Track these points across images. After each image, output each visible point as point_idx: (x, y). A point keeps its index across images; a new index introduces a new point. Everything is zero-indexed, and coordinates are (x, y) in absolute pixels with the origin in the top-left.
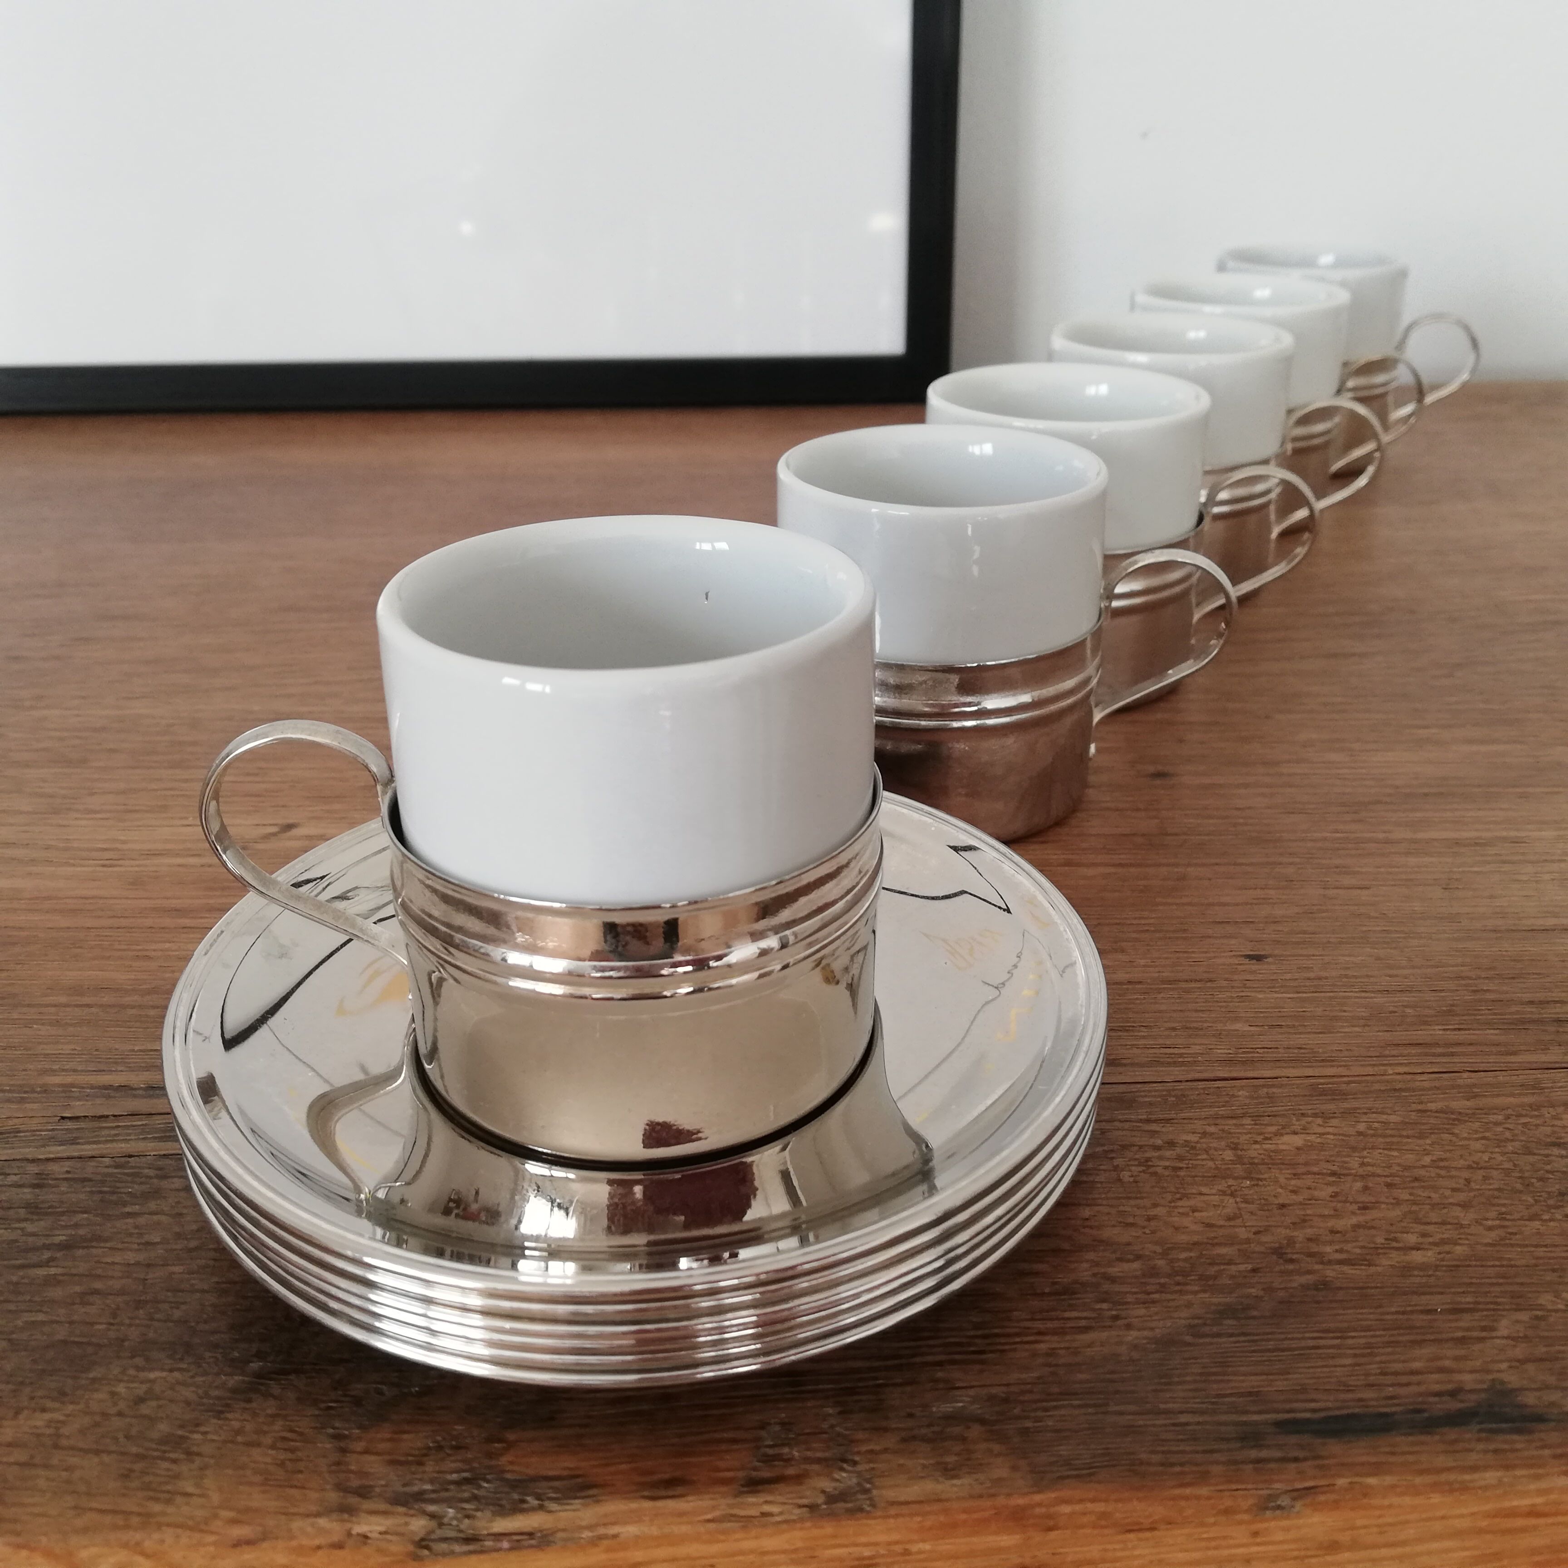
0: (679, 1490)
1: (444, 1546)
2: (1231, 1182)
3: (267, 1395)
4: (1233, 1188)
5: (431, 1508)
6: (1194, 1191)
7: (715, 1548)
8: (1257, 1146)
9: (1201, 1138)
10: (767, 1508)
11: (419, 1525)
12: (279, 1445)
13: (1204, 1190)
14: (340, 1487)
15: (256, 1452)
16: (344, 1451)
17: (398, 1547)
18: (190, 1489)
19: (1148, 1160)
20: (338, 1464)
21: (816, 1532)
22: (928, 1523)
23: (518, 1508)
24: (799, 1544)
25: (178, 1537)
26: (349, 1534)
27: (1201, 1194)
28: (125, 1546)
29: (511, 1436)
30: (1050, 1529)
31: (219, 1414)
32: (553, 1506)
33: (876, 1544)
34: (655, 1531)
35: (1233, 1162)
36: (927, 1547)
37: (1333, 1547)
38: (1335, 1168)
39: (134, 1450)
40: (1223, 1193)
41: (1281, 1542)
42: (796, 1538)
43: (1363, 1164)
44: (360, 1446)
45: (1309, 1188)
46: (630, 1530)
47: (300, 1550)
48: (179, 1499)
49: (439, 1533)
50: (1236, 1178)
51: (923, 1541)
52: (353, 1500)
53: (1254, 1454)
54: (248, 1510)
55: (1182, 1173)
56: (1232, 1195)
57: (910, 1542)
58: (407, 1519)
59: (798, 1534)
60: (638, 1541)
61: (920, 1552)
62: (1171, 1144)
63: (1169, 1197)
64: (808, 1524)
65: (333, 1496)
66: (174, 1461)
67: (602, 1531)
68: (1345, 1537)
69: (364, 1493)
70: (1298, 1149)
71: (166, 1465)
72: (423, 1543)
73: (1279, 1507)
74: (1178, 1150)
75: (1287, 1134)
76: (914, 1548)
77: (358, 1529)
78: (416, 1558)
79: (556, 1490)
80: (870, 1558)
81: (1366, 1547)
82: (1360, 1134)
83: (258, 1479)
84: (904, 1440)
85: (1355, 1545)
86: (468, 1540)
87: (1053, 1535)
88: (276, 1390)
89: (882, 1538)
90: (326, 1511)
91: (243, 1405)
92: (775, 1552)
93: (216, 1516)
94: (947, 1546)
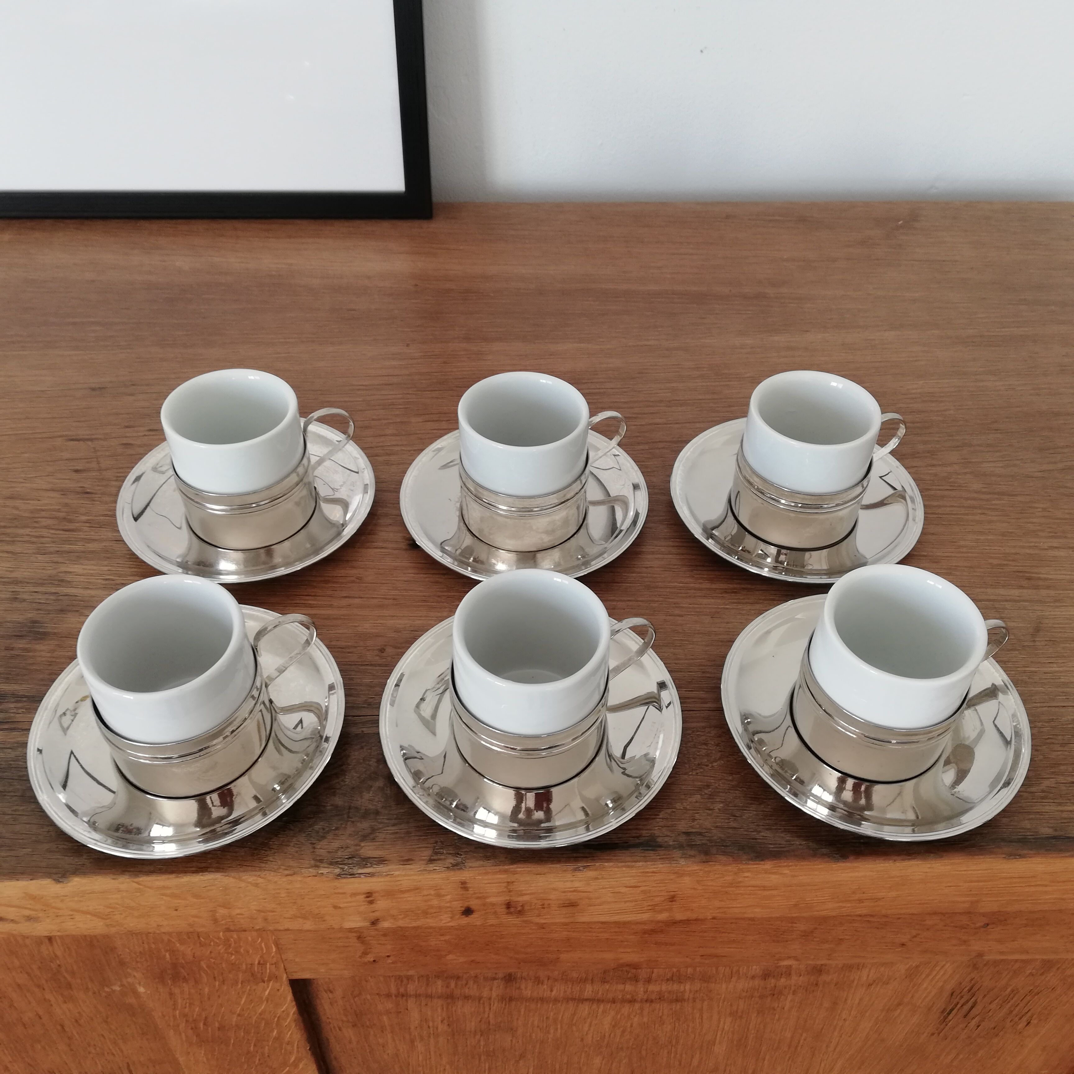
0: (410, 862)
1: (344, 876)
3: (290, 829)
5: (340, 866)
7: (420, 877)
10: (435, 868)
11: (337, 871)
12: (296, 846)
14: (314, 859)
15: (289, 848)
16: (314, 848)
17: (331, 876)
18: (271, 860)
20: (314, 852)
21: (449, 873)
22: (480, 873)
23: (365, 867)
25: (270, 874)
26: (318, 873)
28: (256, 876)
29: (362, 845)
30: (514, 874)
31: (276, 836)
32: (375, 866)
33: (466, 876)
34: (403, 873)
37: (597, 878)
39: (253, 847)
41: (580, 877)
42: (443, 875)
44: (318, 847)
46: (397, 873)
47: (305, 877)
48: (269, 862)
49: (343, 873)
52: (318, 864)
53: (575, 855)
54: (289, 866)
57: (476, 876)
58: (334, 869)
60: (398, 876)
61: (480, 879)
64: (447, 871)
65: (313, 862)
66: (266, 851)
67: (389, 873)
68: (599, 877)
69: (321, 861)
71: (264, 852)
72: (339, 875)
76: (478, 878)
77: (320, 872)
78: (336, 879)
79: (376, 861)
80: (465, 880)
83: (290, 857)
84: (476, 848)
86: (351, 875)
87: (516, 875)
88: (292, 828)
89: (468, 875)
90: (312, 867)
91: (282, 833)
92: (438, 878)
93: (280, 868)
94: (486, 877)
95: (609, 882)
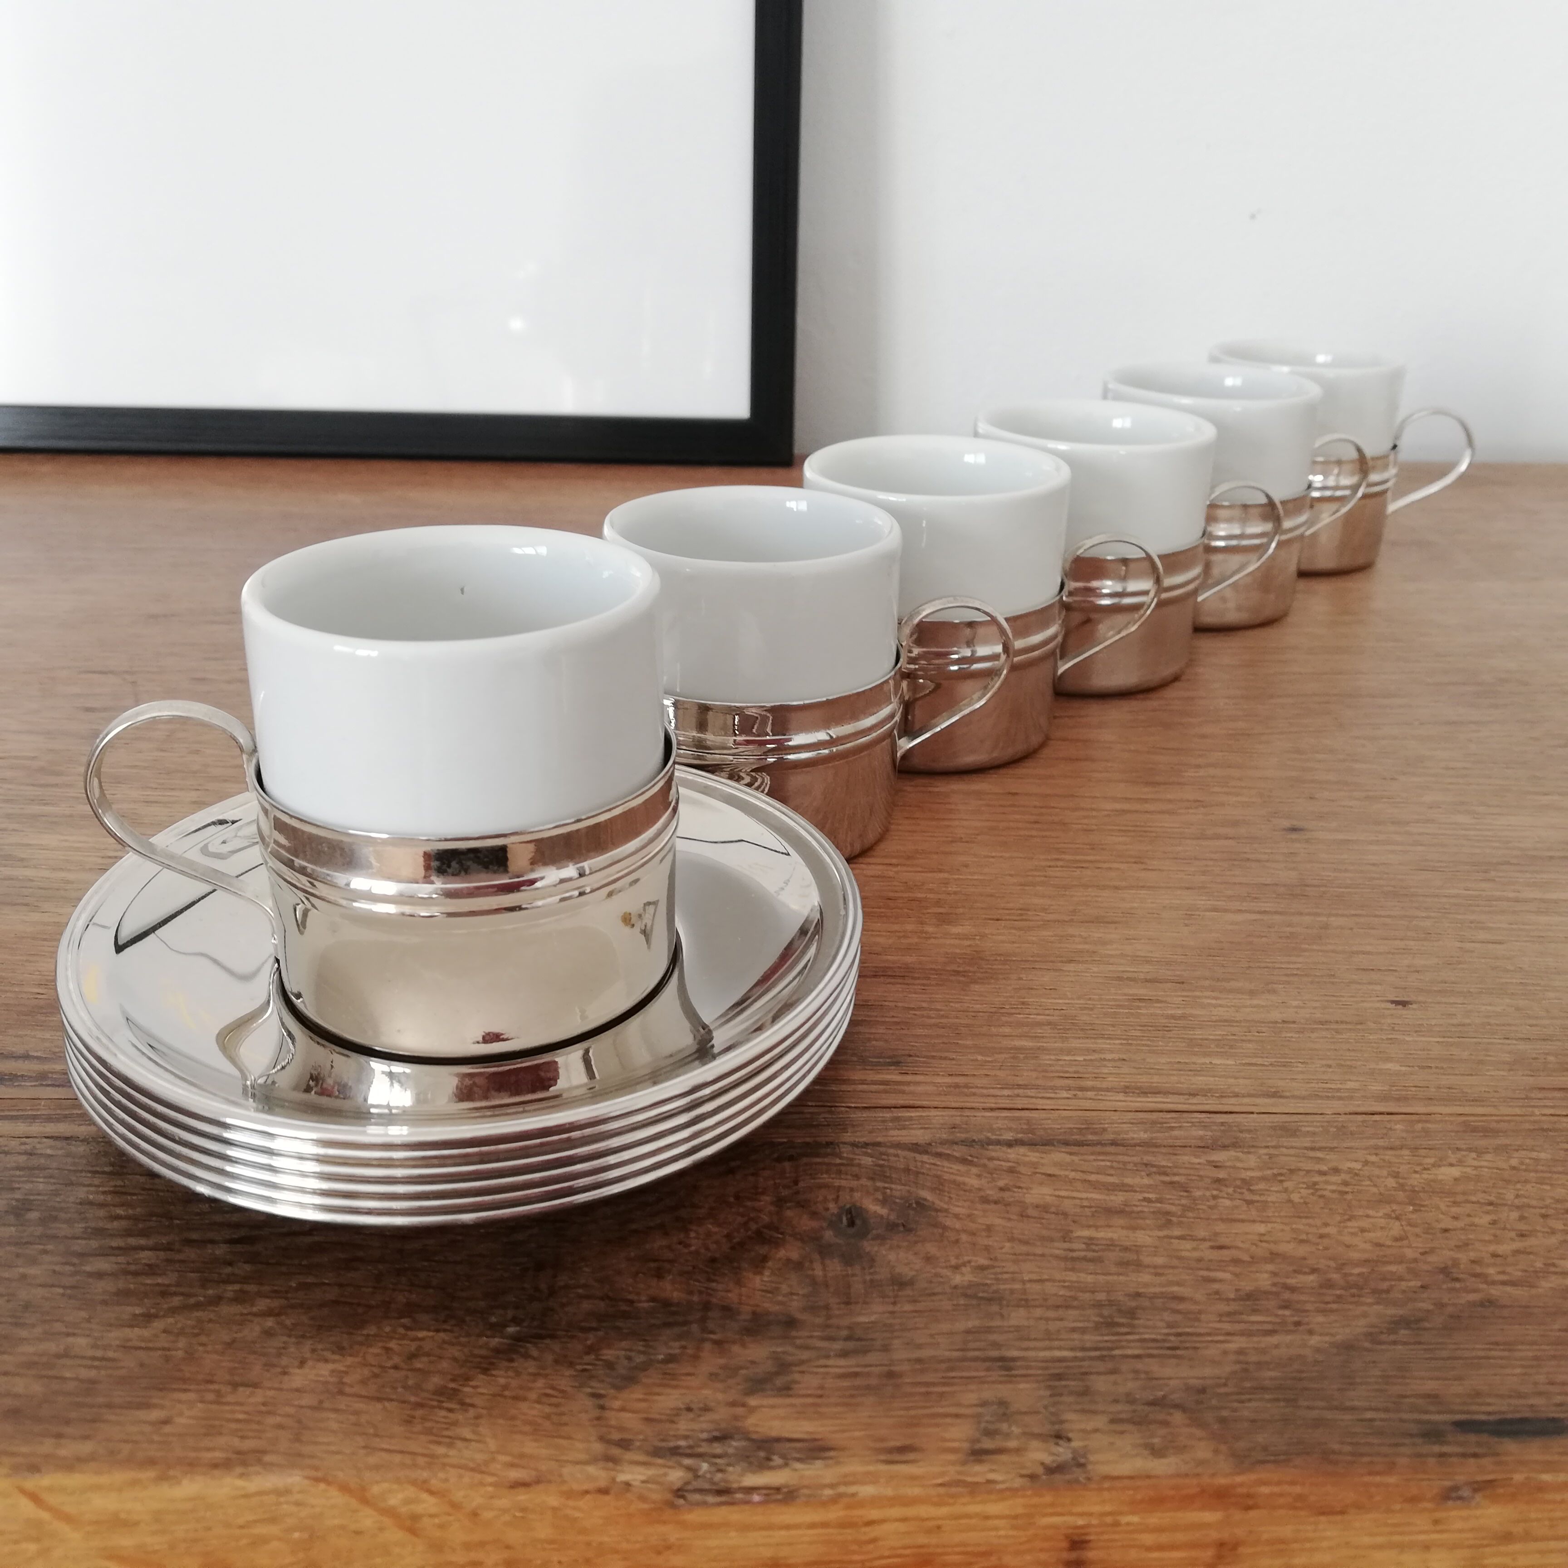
0: (911, 1456)
1: (697, 1497)
2: (1395, 1207)
3: (527, 1356)
4: (1397, 1213)
5: (687, 1461)
6: (1361, 1213)
7: (944, 1511)
8: (1417, 1176)
9: (1363, 1166)
10: (992, 1476)
11: (676, 1476)
12: (545, 1399)
13: (1371, 1212)
14: (602, 1439)
15: (524, 1406)
16: (602, 1408)
17: (657, 1495)
18: (469, 1436)
19: (1315, 1184)
20: (598, 1418)
21: (1036, 1500)
22: (1139, 1497)
23: (764, 1465)
24: (1020, 1510)
25: (461, 1476)
26: (614, 1480)
27: (1368, 1216)
28: (414, 1483)
29: (753, 1401)
30: (1248, 1508)
31: (485, 1371)
32: (798, 1465)
33: (1091, 1514)
34: (889, 1492)
35: (1395, 1189)
36: (1135, 1519)
37: (1507, 1538)
38: (1492, 1198)
39: (413, 1399)
40: (1387, 1216)
41: (1461, 1531)
42: (1015, 1506)
43: (1517, 1196)
44: (617, 1404)
45: (1469, 1215)
46: (867, 1491)
47: (570, 1495)
48: (459, 1444)
49: (697, 1484)
50: (1399, 1203)
51: (1133, 1513)
52: (616, 1451)
53: (1436, 1449)
54: (522, 1456)
55: (1349, 1197)
56: (1398, 1218)
57: (1121, 1513)
58: (666, 1470)
59: (1020, 1501)
60: (875, 1501)
61: (1128, 1524)
62: (1336, 1171)
63: (1338, 1218)
64: (1029, 1493)
65: (598, 1447)
66: (450, 1410)
67: (842, 1489)
68: (1518, 1529)
69: (625, 1444)
70: (1456, 1179)
71: (443, 1413)
72: (679, 1493)
73: (1460, 1498)
74: (1344, 1176)
75: (1444, 1165)
76: (1125, 1519)
77: (622, 1478)
78: (672, 1505)
79: (798, 1451)
80: (1082, 1527)
81: (1536, 1540)
82: (1514, 1168)
83: (527, 1428)
84: (1113, 1421)
85: (1527, 1537)
86: (720, 1492)
87: (1252, 1514)
88: (534, 1352)
89: (1097, 1509)
90: (594, 1460)
91: (506, 1364)
92: (997, 1517)
93: (493, 1460)
94: (1154, 1519)
95: (1542, 1552)
